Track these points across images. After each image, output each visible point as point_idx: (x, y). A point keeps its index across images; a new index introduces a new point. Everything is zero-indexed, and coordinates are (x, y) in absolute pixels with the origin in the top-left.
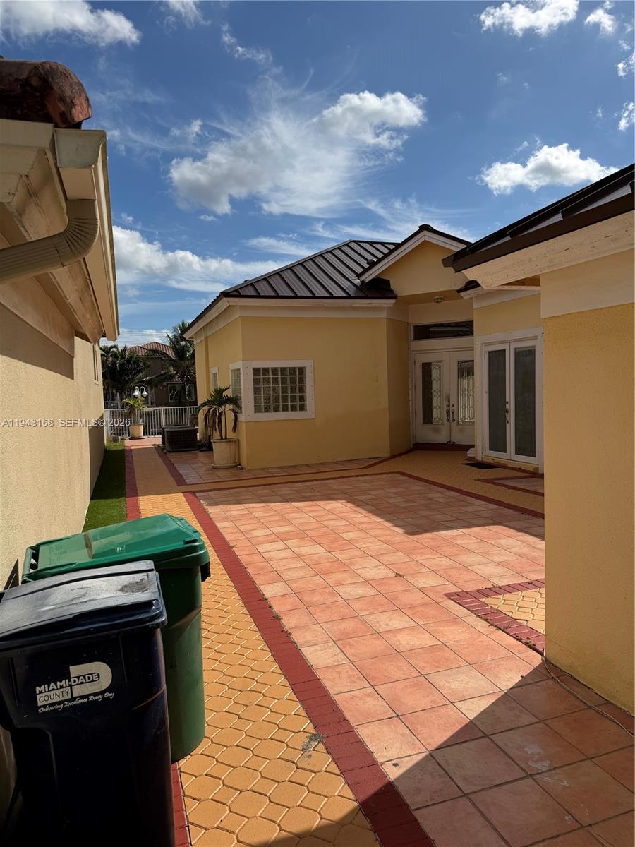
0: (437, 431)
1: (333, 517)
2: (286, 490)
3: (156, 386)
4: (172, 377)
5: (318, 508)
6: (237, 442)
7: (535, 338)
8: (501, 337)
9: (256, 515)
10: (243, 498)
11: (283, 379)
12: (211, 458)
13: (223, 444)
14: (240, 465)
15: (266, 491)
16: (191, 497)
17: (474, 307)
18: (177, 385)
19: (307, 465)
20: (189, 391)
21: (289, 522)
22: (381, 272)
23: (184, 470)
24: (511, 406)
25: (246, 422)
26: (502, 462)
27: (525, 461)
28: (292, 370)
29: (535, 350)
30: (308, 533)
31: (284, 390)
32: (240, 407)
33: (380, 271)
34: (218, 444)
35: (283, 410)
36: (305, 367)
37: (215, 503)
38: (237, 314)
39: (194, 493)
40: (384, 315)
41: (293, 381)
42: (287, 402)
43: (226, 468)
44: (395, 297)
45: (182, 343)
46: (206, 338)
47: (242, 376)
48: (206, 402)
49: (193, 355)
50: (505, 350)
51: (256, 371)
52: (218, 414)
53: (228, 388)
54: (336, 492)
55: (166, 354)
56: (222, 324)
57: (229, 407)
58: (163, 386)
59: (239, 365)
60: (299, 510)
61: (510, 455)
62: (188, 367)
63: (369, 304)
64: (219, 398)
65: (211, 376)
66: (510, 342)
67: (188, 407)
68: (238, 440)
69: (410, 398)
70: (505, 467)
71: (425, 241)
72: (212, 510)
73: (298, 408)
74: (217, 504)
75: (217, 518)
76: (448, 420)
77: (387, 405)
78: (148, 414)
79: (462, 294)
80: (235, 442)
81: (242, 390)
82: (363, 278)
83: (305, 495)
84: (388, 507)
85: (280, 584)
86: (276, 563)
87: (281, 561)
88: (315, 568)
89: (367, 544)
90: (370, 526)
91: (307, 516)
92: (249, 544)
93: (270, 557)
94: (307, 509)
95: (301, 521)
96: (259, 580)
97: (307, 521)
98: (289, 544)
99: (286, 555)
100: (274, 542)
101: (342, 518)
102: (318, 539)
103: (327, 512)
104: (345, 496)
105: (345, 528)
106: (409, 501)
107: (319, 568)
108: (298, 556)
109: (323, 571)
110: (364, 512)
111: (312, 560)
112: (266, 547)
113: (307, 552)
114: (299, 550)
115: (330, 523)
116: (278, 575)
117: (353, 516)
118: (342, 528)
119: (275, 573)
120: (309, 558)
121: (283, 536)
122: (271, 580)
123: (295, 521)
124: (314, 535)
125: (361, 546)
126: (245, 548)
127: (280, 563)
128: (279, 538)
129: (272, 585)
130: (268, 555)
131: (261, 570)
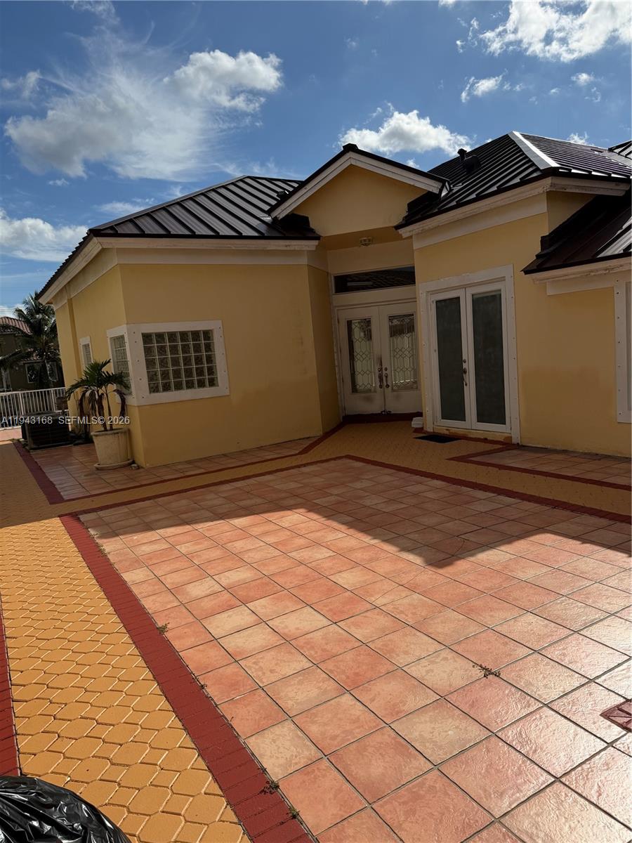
0: (369, 399)
1: (301, 541)
2: (212, 498)
3: (12, 367)
4: (30, 355)
5: (272, 527)
6: (128, 433)
7: (502, 279)
8: (455, 281)
9: (183, 549)
10: (153, 517)
11: (183, 346)
12: (92, 454)
13: (108, 437)
14: (134, 462)
15: (184, 502)
16: (75, 524)
17: (414, 248)
18: (35, 364)
19: (225, 455)
20: (51, 369)
21: (238, 559)
22: (298, 206)
23: (56, 476)
24: (469, 364)
25: (138, 406)
26: (461, 432)
27: (493, 430)
28: (196, 334)
29: (500, 295)
30: (280, 580)
31: (187, 361)
32: (127, 387)
33: (296, 206)
34: (100, 438)
35: (188, 387)
36: (211, 331)
37: (112, 532)
38: (113, 261)
39: (75, 516)
40: (304, 261)
41: (197, 348)
42: (192, 377)
43: (114, 469)
44: (318, 238)
45: (39, 316)
46: (70, 301)
47: (127, 345)
48: (78, 383)
49: (54, 329)
50: (459, 298)
51: (147, 338)
52: (97, 397)
53: (109, 362)
54: (283, 495)
55: (20, 330)
56: (90, 279)
57: (112, 387)
58: (19, 367)
59: (122, 330)
60: (245, 533)
61: (471, 423)
62: (47, 343)
63: (286, 246)
64: (96, 376)
65: (81, 349)
66: (465, 287)
67: (52, 389)
68: (129, 430)
69: (336, 364)
70: (465, 438)
71: (351, 164)
72: (110, 546)
73: (207, 383)
74: (114, 534)
75: (120, 561)
76: (381, 387)
77: (316, 374)
78: (6, 400)
79: (401, 231)
80: (125, 432)
81: (130, 364)
82: (275, 214)
83: (242, 504)
84: (371, 515)
85: (285, 729)
86: (254, 666)
87: (261, 658)
88: (331, 671)
89: (386, 596)
90: (366, 555)
91: (262, 544)
92: (191, 619)
93: (238, 650)
94: (256, 531)
95: (257, 556)
96: (241, 718)
97: (268, 555)
98: (260, 611)
99: (264, 639)
100: (232, 607)
101: (317, 544)
102: (301, 594)
103: (289, 533)
104: (299, 500)
105: (331, 564)
106: (391, 501)
107: (339, 670)
108: (288, 642)
109: (348, 677)
110: (343, 528)
111: (312, 648)
112: (222, 624)
113: (298, 629)
114: (283, 626)
115: (304, 555)
116: (269, 699)
117: (331, 537)
118: (327, 564)
119: (263, 694)
120: (305, 643)
121: (241, 593)
122: (264, 718)
123: (249, 557)
124: (292, 585)
125: (379, 602)
126: (186, 630)
127: (261, 664)
128: (238, 598)
129: (269, 735)
130: (232, 643)
131: (235, 690)
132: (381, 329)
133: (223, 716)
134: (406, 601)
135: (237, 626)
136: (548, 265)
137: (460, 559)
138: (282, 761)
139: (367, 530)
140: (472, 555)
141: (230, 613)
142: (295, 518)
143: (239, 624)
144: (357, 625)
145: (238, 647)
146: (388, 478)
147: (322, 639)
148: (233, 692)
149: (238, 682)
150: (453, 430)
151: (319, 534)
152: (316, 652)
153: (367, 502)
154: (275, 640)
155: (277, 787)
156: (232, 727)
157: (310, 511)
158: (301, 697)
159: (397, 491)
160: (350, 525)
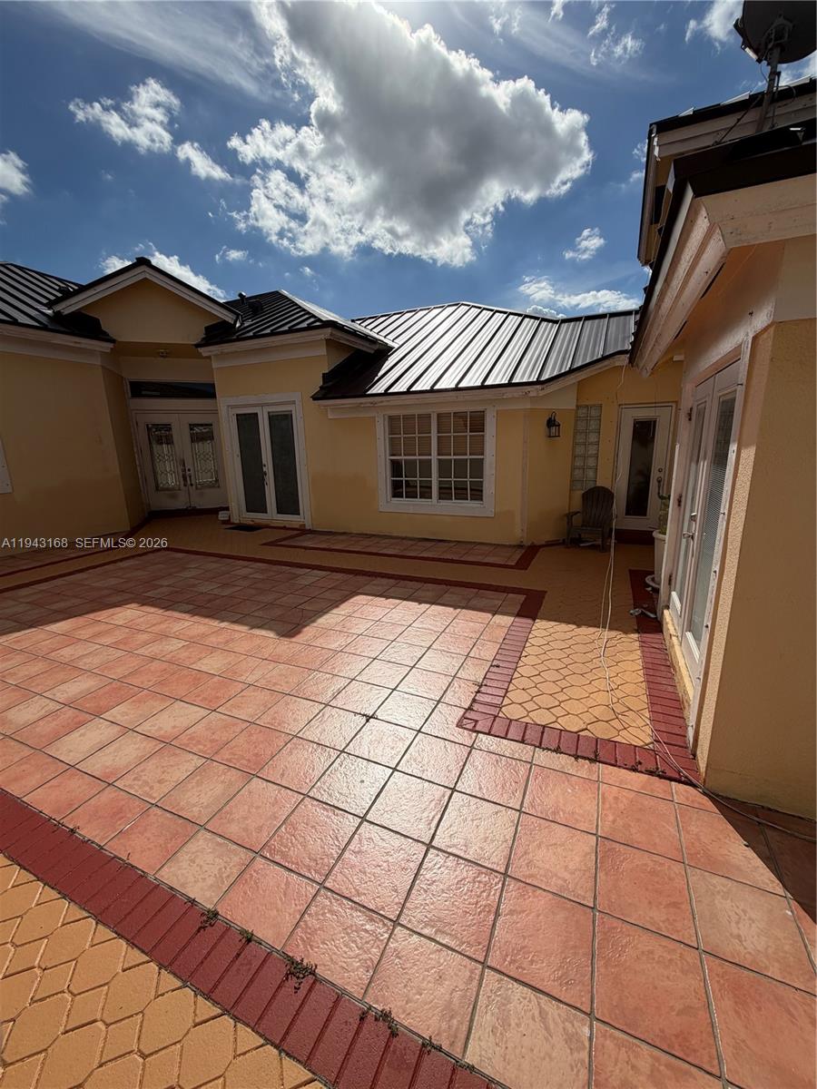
0: (174, 497)
5: (104, 627)
7: (294, 402)
8: (252, 400)
17: (214, 368)
22: (86, 306)
24: (269, 468)
26: (264, 523)
27: (290, 520)
29: (292, 415)
33: (84, 305)
40: (97, 361)
44: (112, 341)
50: (257, 414)
61: (272, 515)
63: (76, 342)
66: (262, 405)
69: (137, 463)
71: (146, 279)
76: (185, 485)
77: (118, 471)
79: (201, 350)
82: (58, 308)
83: (55, 607)
84: (209, 601)
85: (201, 842)
86: (136, 782)
87: (142, 771)
88: (230, 760)
89: (254, 672)
90: (221, 639)
91: (98, 646)
92: (27, 751)
93: (107, 771)
94: (85, 634)
95: (96, 661)
96: (140, 852)
97: (110, 657)
98: (119, 719)
99: (138, 749)
100: (80, 724)
101: (164, 636)
102: (166, 691)
103: (127, 630)
104: (127, 596)
105: (187, 653)
106: (225, 585)
107: (236, 757)
108: (167, 744)
109: (249, 760)
110: (186, 616)
111: (199, 742)
112: (74, 747)
113: (174, 727)
114: (156, 728)
115: (154, 649)
116: (168, 815)
117: (177, 627)
118: (184, 654)
119: (159, 812)
120: (189, 739)
121: (89, 705)
122: (171, 839)
123: (86, 664)
124: (151, 683)
125: (250, 680)
126: (23, 767)
127: (144, 778)
128: (86, 711)
129: (184, 857)
130: (97, 765)
131: (120, 819)
132: (181, 435)
133: (115, 857)
134: (274, 672)
135: (98, 743)
136: (330, 396)
137: (305, 626)
138: (210, 881)
139: (211, 615)
140: (314, 621)
141: (82, 730)
142: (128, 614)
143: (98, 740)
144: (238, 707)
145: (107, 767)
146: (215, 565)
147: (207, 730)
148: (119, 823)
149: (121, 809)
150: (257, 521)
151: (163, 626)
152: (205, 746)
153: (203, 589)
154: (150, 746)
155: (216, 914)
156: (133, 866)
157: (143, 605)
158: (205, 800)
159: (228, 575)
160: (193, 613)
